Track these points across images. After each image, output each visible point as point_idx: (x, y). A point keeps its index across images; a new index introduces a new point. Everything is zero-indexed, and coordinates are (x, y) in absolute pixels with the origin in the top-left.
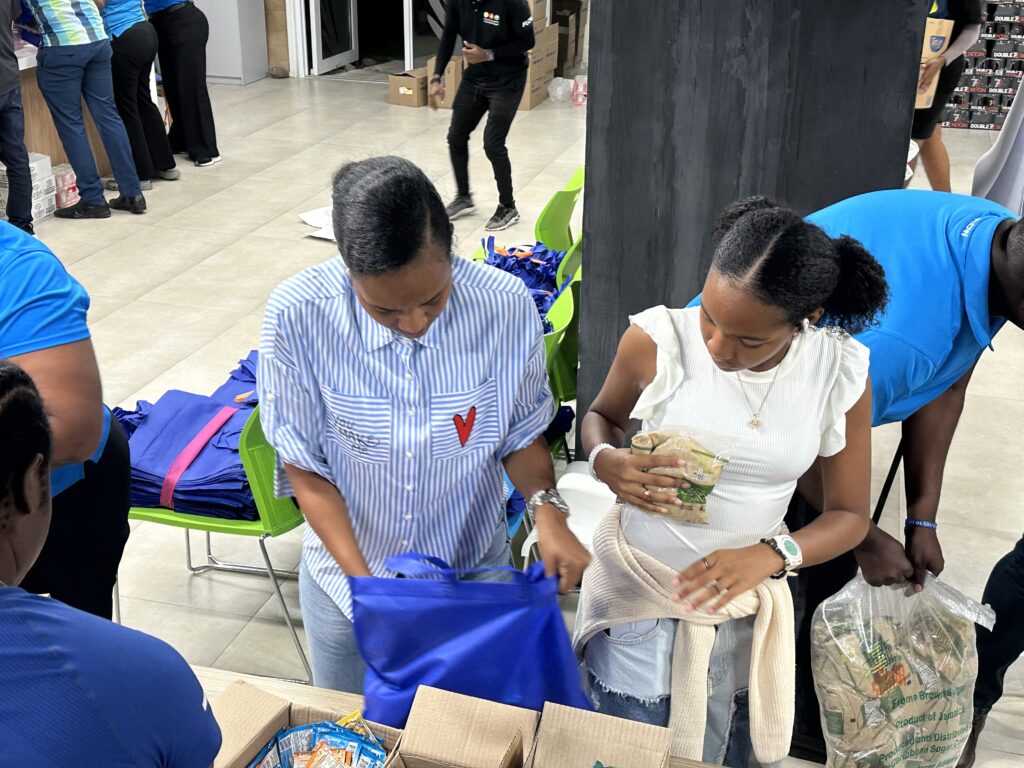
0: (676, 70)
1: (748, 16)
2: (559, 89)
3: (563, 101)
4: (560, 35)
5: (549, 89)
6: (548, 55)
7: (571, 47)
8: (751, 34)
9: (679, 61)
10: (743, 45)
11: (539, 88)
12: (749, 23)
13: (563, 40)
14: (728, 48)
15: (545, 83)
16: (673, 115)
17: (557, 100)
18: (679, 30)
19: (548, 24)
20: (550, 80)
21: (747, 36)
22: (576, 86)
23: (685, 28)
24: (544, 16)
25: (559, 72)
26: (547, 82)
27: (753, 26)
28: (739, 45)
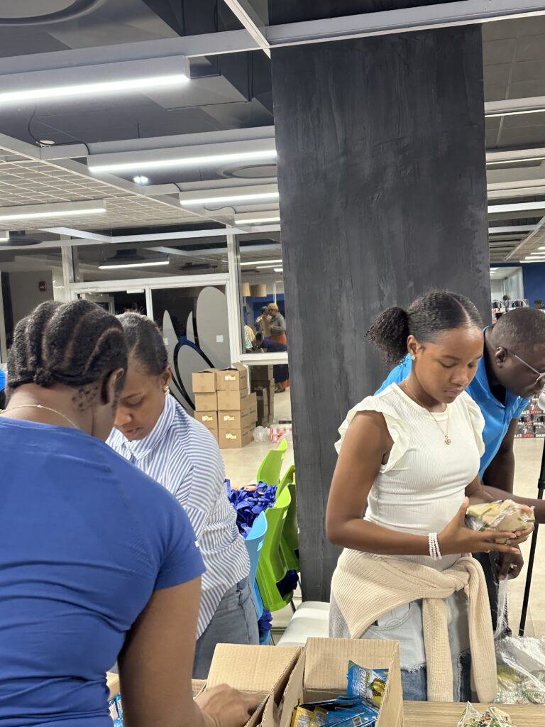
0: (341, 325)
1: (382, 288)
2: (260, 434)
3: (263, 442)
4: (258, 401)
5: (254, 434)
6: (251, 413)
7: (266, 409)
8: (385, 298)
9: (343, 319)
10: (381, 306)
11: (247, 433)
12: (383, 292)
13: (260, 404)
14: (372, 308)
15: (251, 430)
16: (343, 353)
17: (260, 441)
18: (340, 301)
19: (249, 393)
20: (254, 429)
21: (383, 300)
22: (272, 431)
23: (344, 299)
24: (246, 388)
25: (259, 423)
26: (252, 430)
27: (386, 294)
28: (379, 306)
